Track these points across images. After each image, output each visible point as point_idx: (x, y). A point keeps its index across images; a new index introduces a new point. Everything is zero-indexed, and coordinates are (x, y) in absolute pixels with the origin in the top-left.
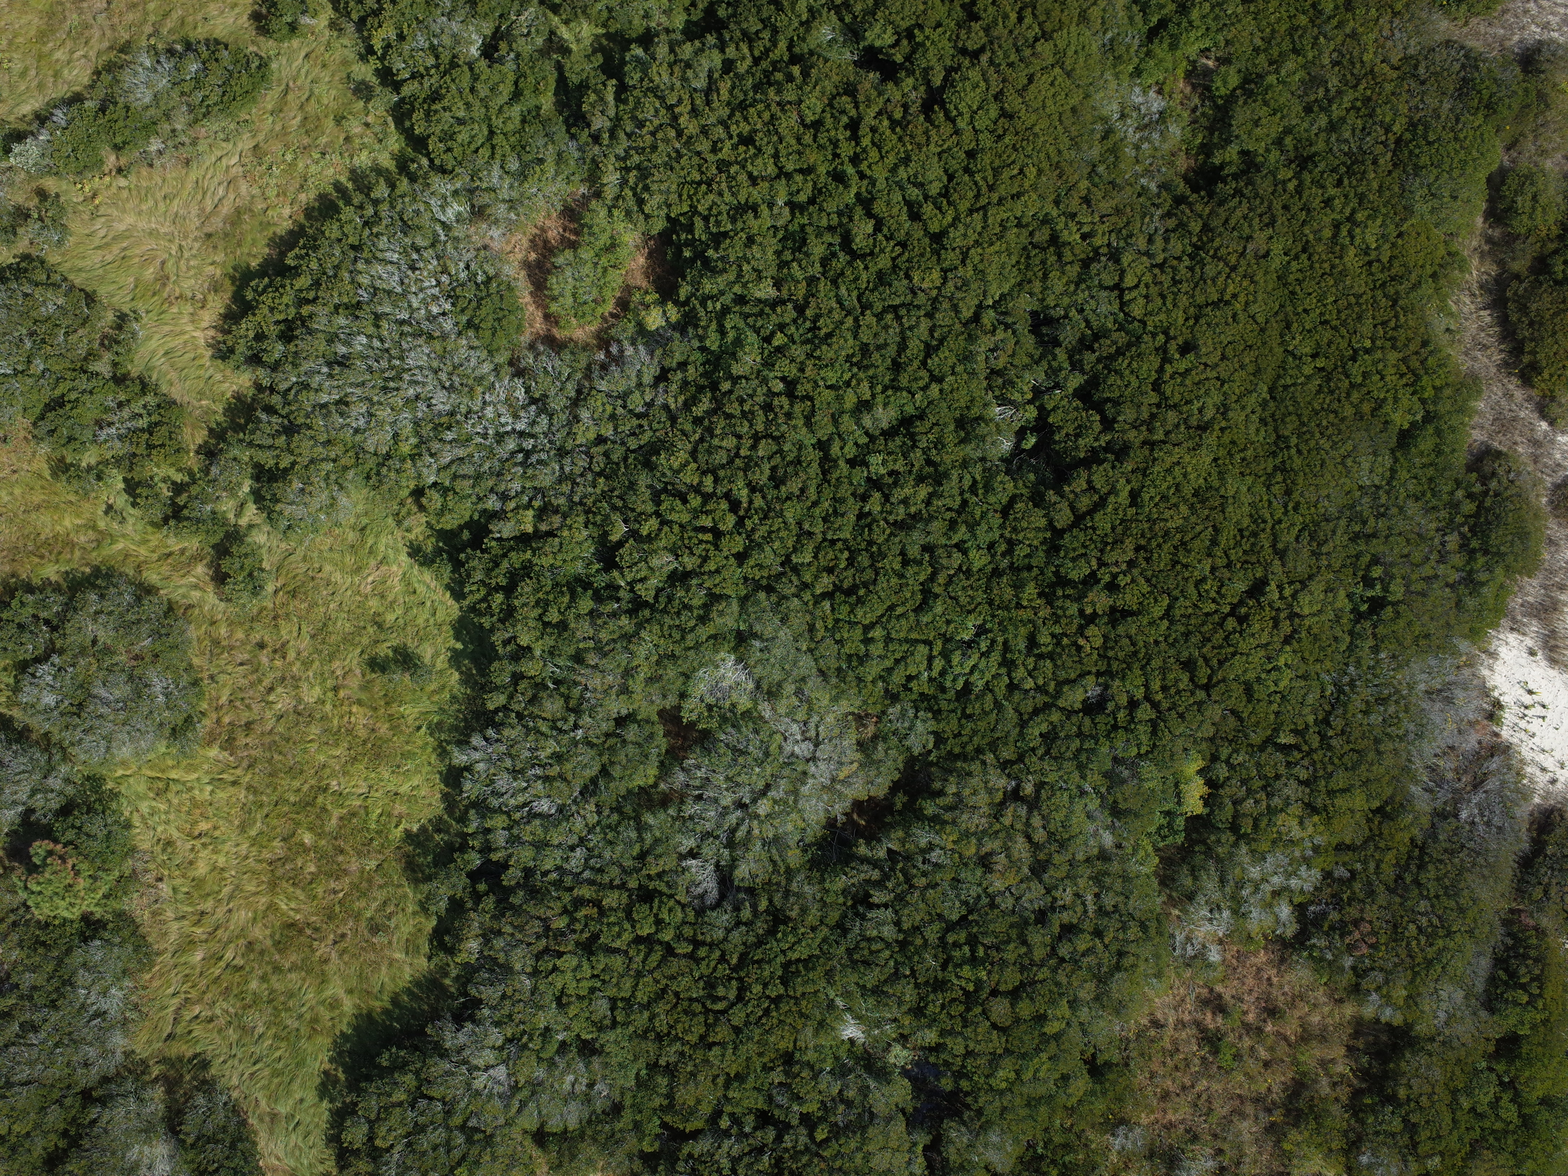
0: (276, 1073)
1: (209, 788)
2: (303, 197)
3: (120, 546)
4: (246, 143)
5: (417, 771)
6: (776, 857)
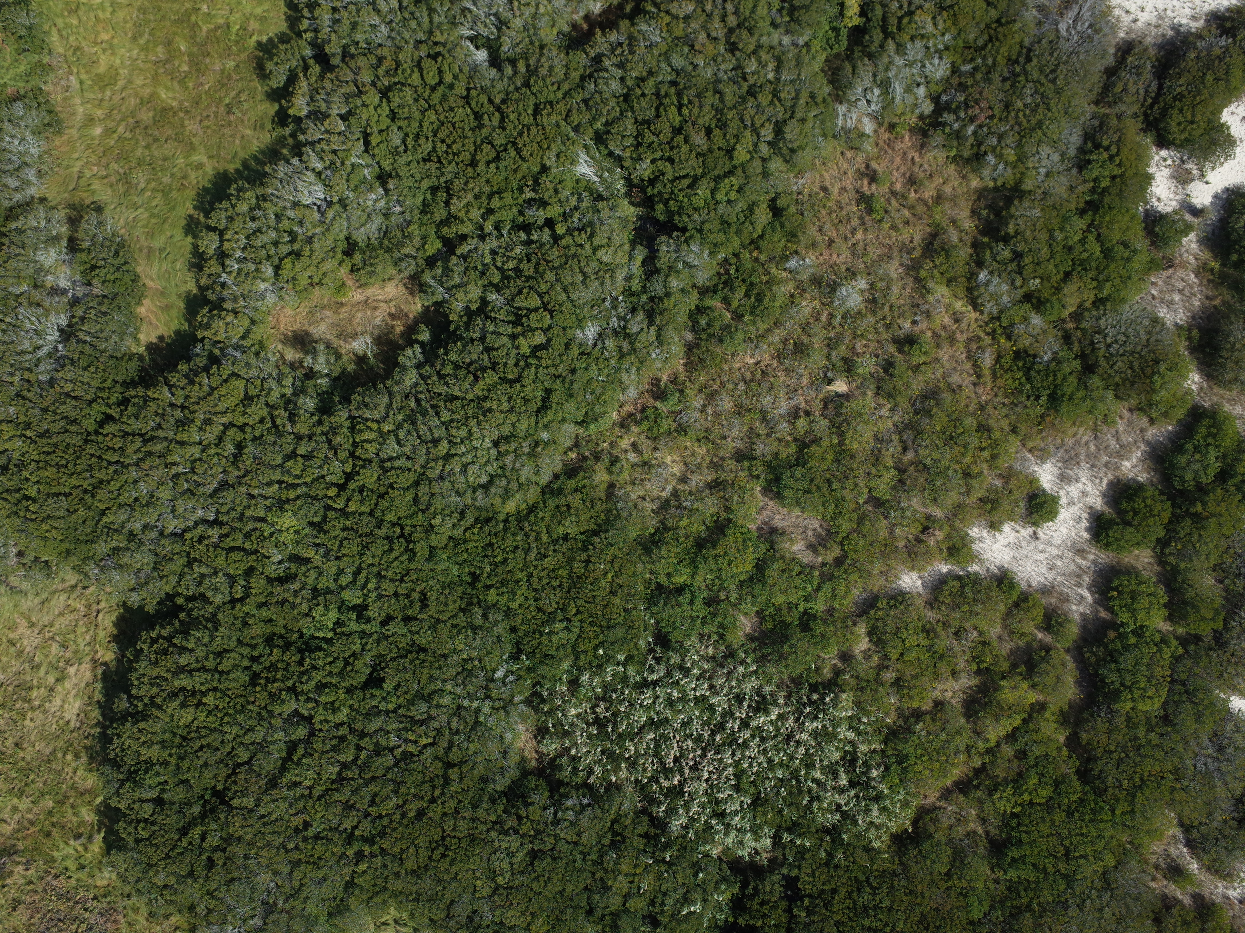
0: (153, 216)
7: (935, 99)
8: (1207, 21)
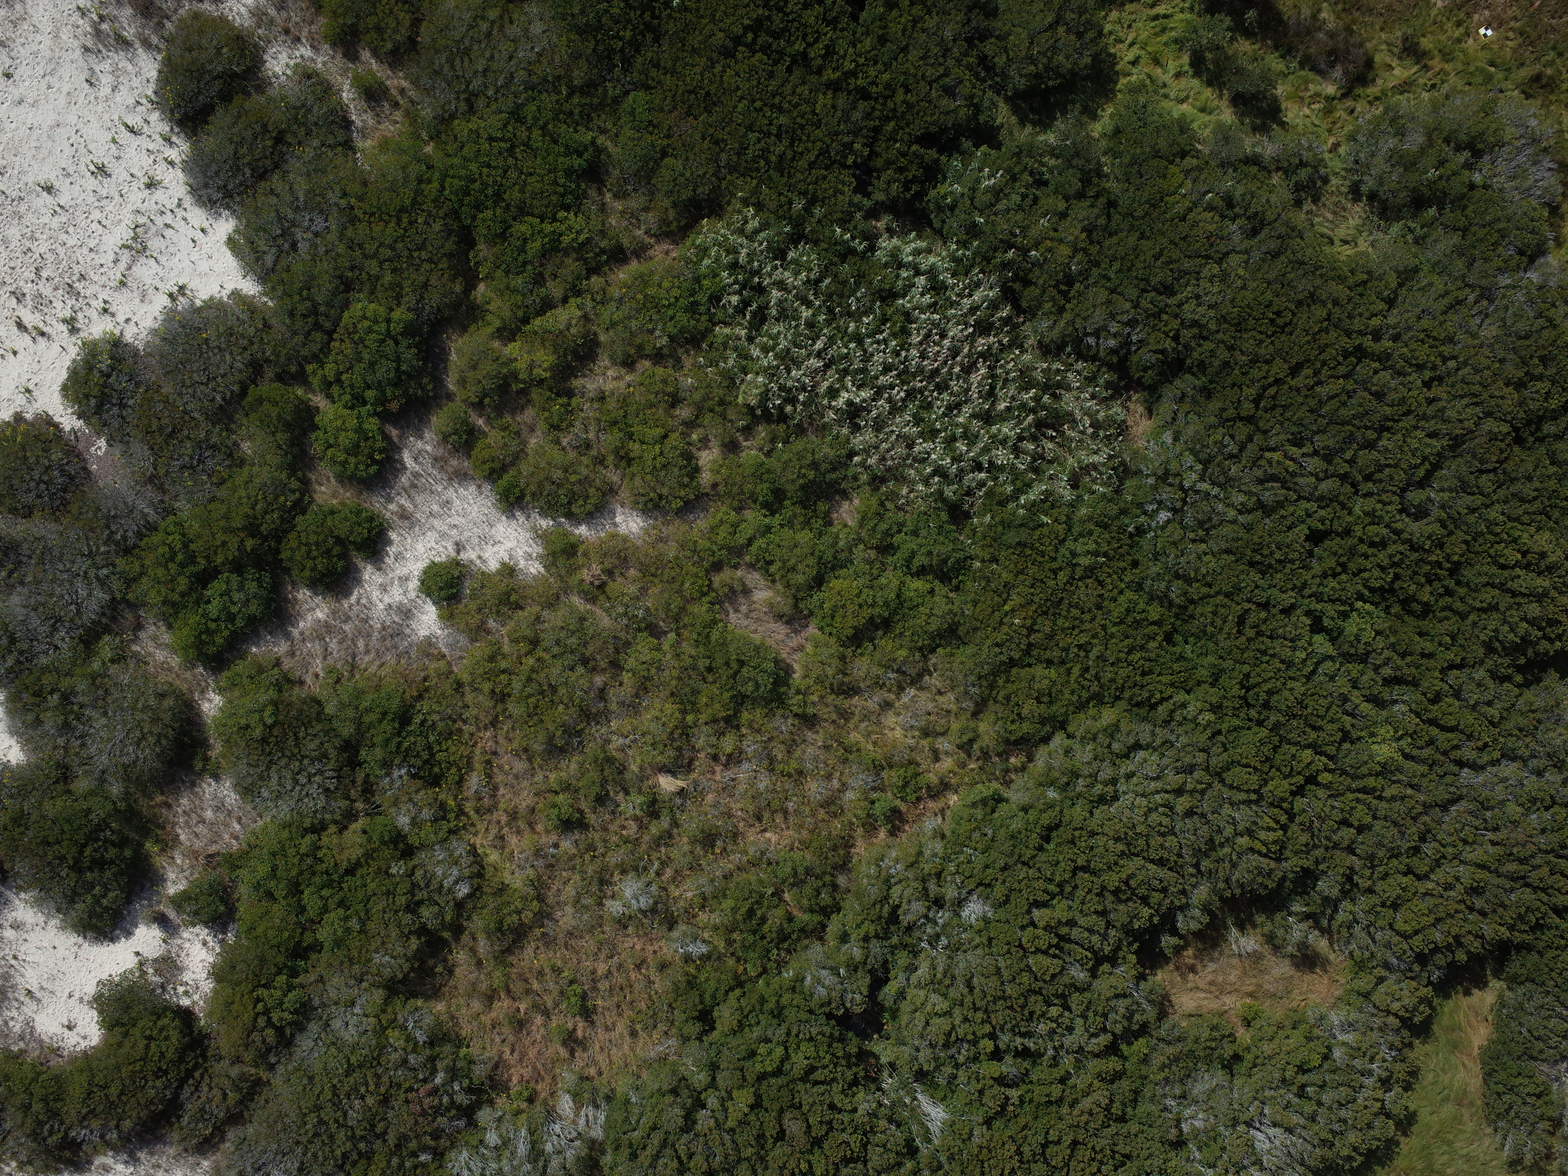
7: (472, 1123)
8: (90, 1162)
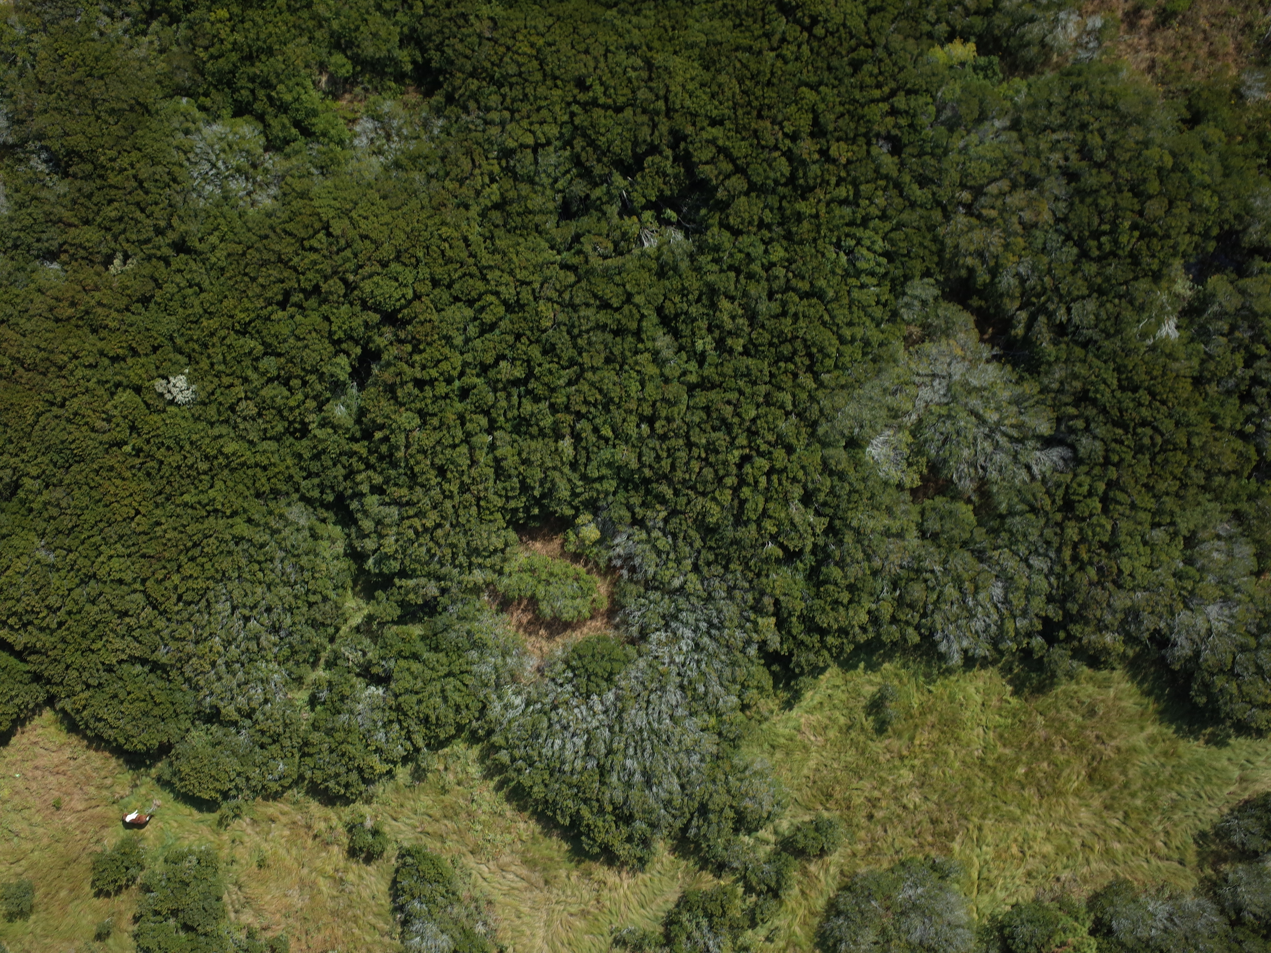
0: (1209, 780)
1: (984, 848)
2: (509, 814)
3: (797, 929)
4: (470, 861)
5: (964, 690)
6: (1032, 402)
